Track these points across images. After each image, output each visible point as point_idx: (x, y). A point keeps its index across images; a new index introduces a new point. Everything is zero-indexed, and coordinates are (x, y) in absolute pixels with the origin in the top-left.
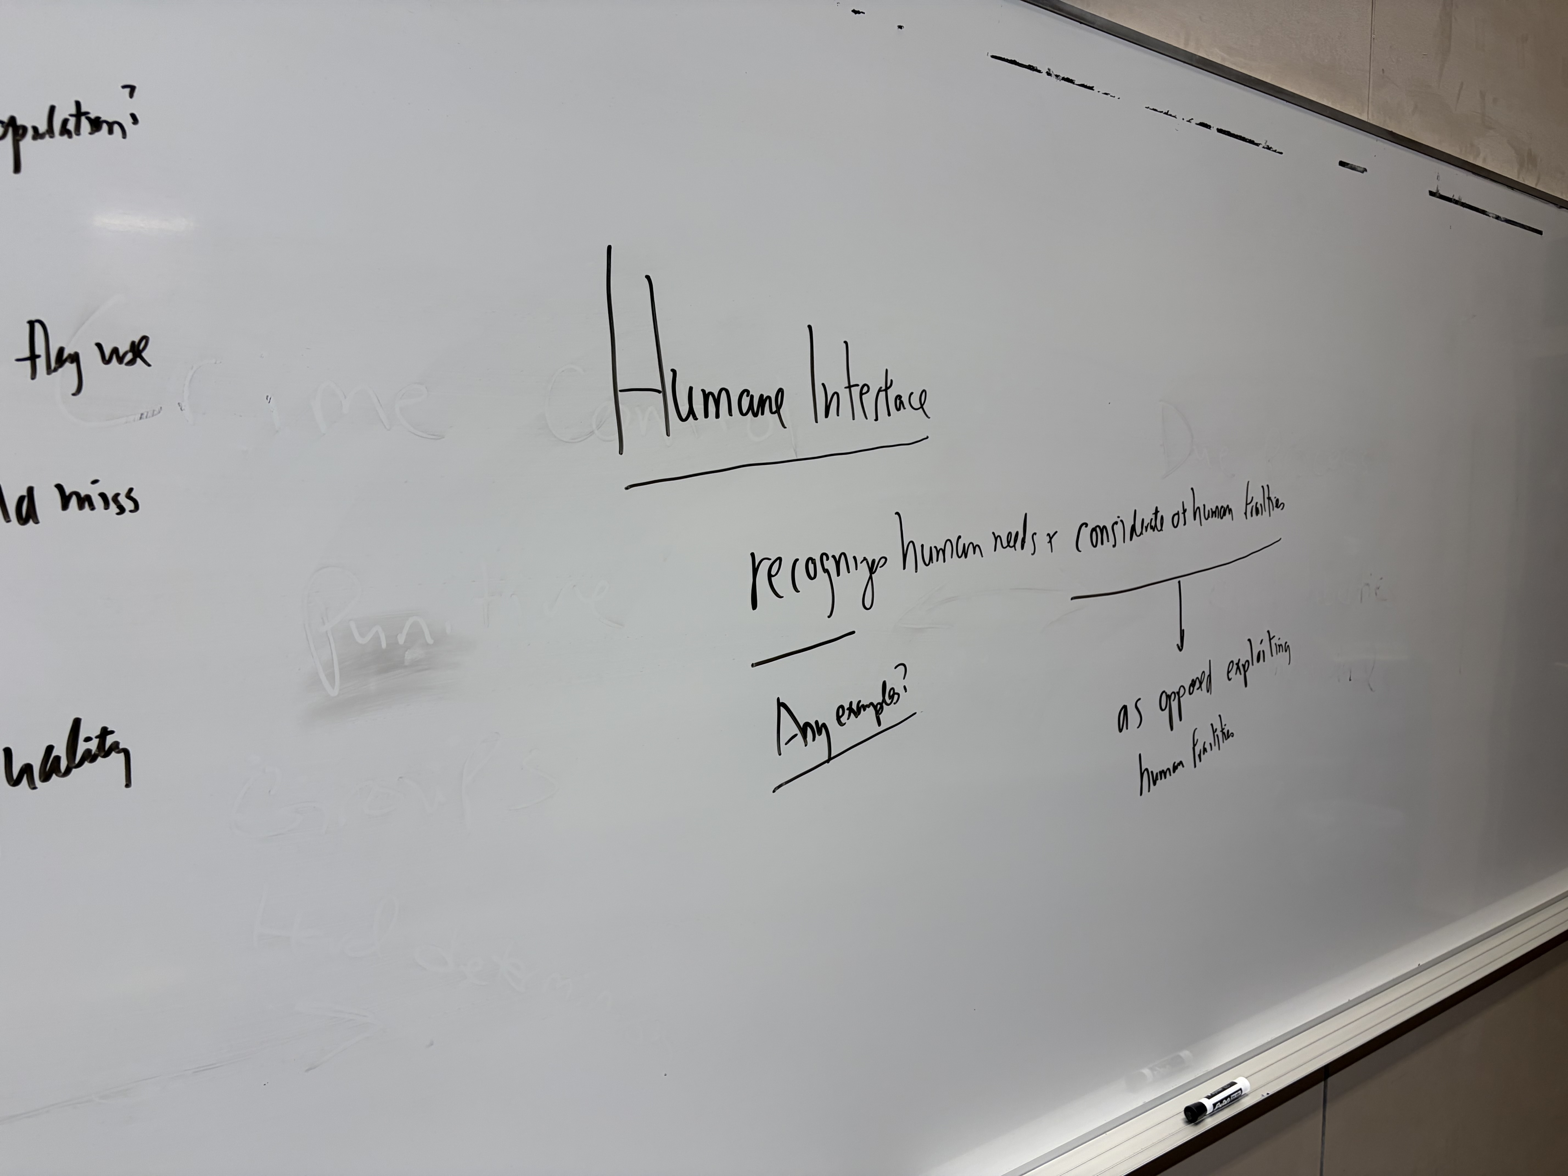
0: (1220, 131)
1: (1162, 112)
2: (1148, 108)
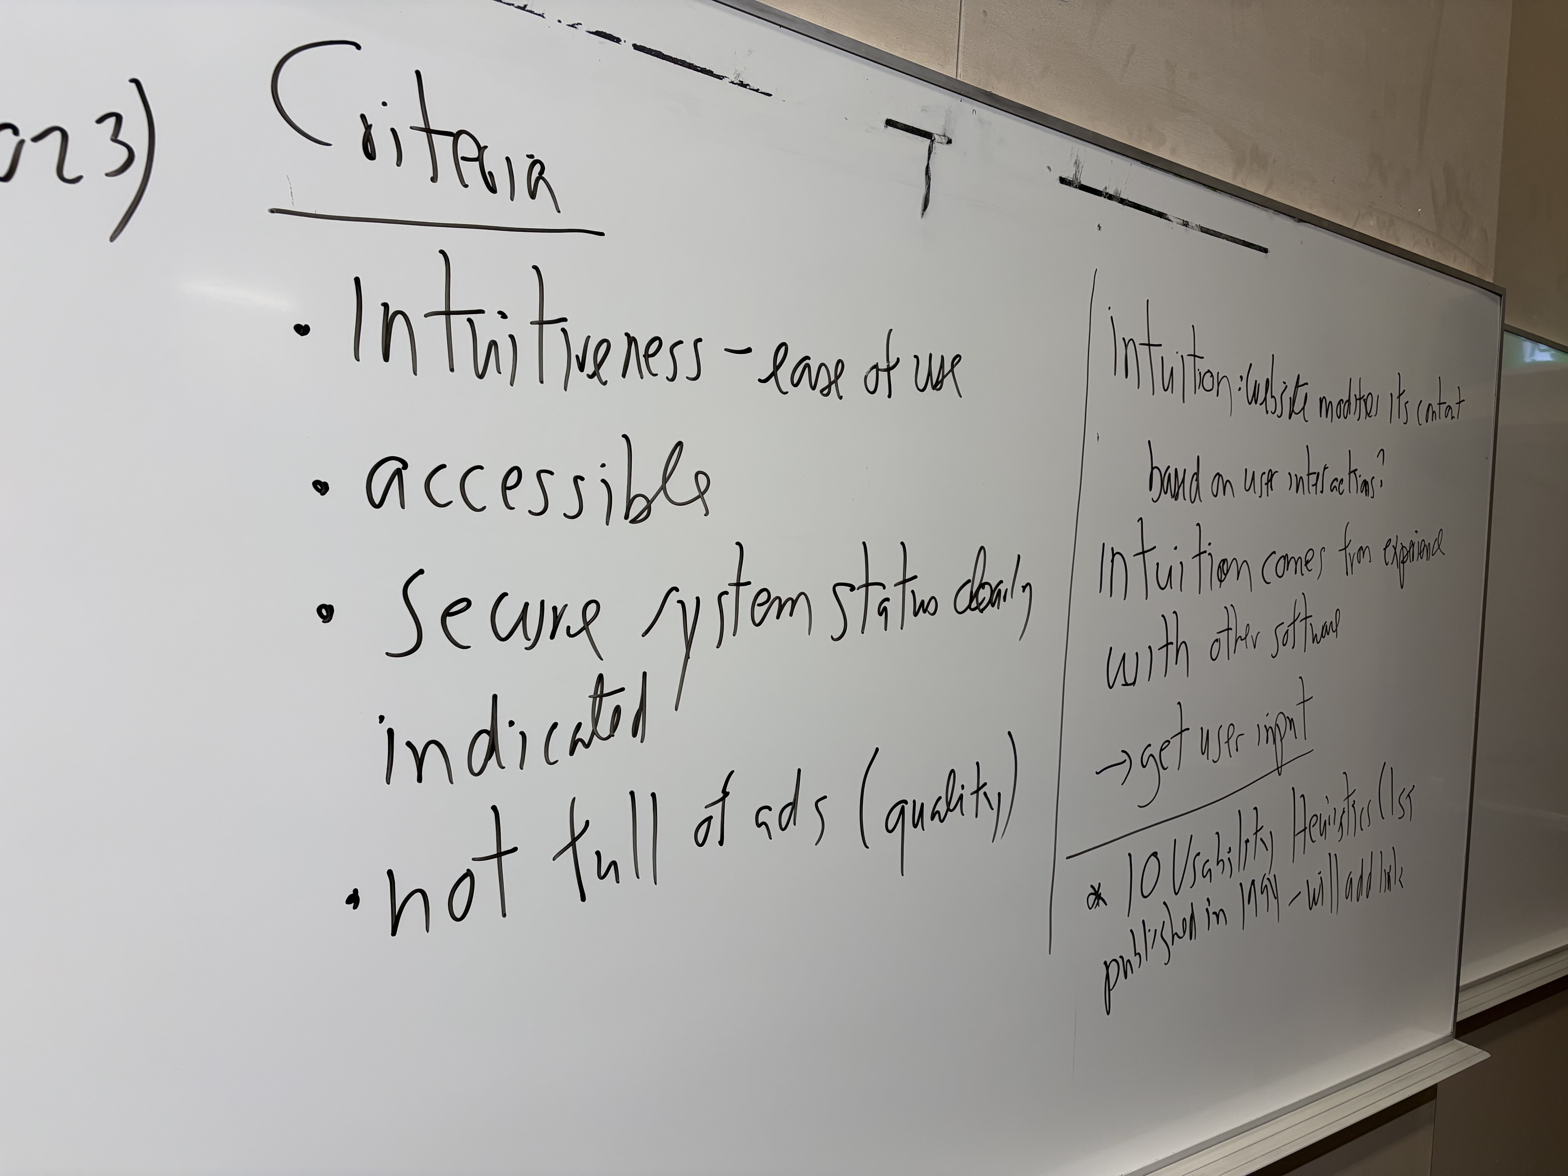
0: (636, 47)
1: (513, 5)
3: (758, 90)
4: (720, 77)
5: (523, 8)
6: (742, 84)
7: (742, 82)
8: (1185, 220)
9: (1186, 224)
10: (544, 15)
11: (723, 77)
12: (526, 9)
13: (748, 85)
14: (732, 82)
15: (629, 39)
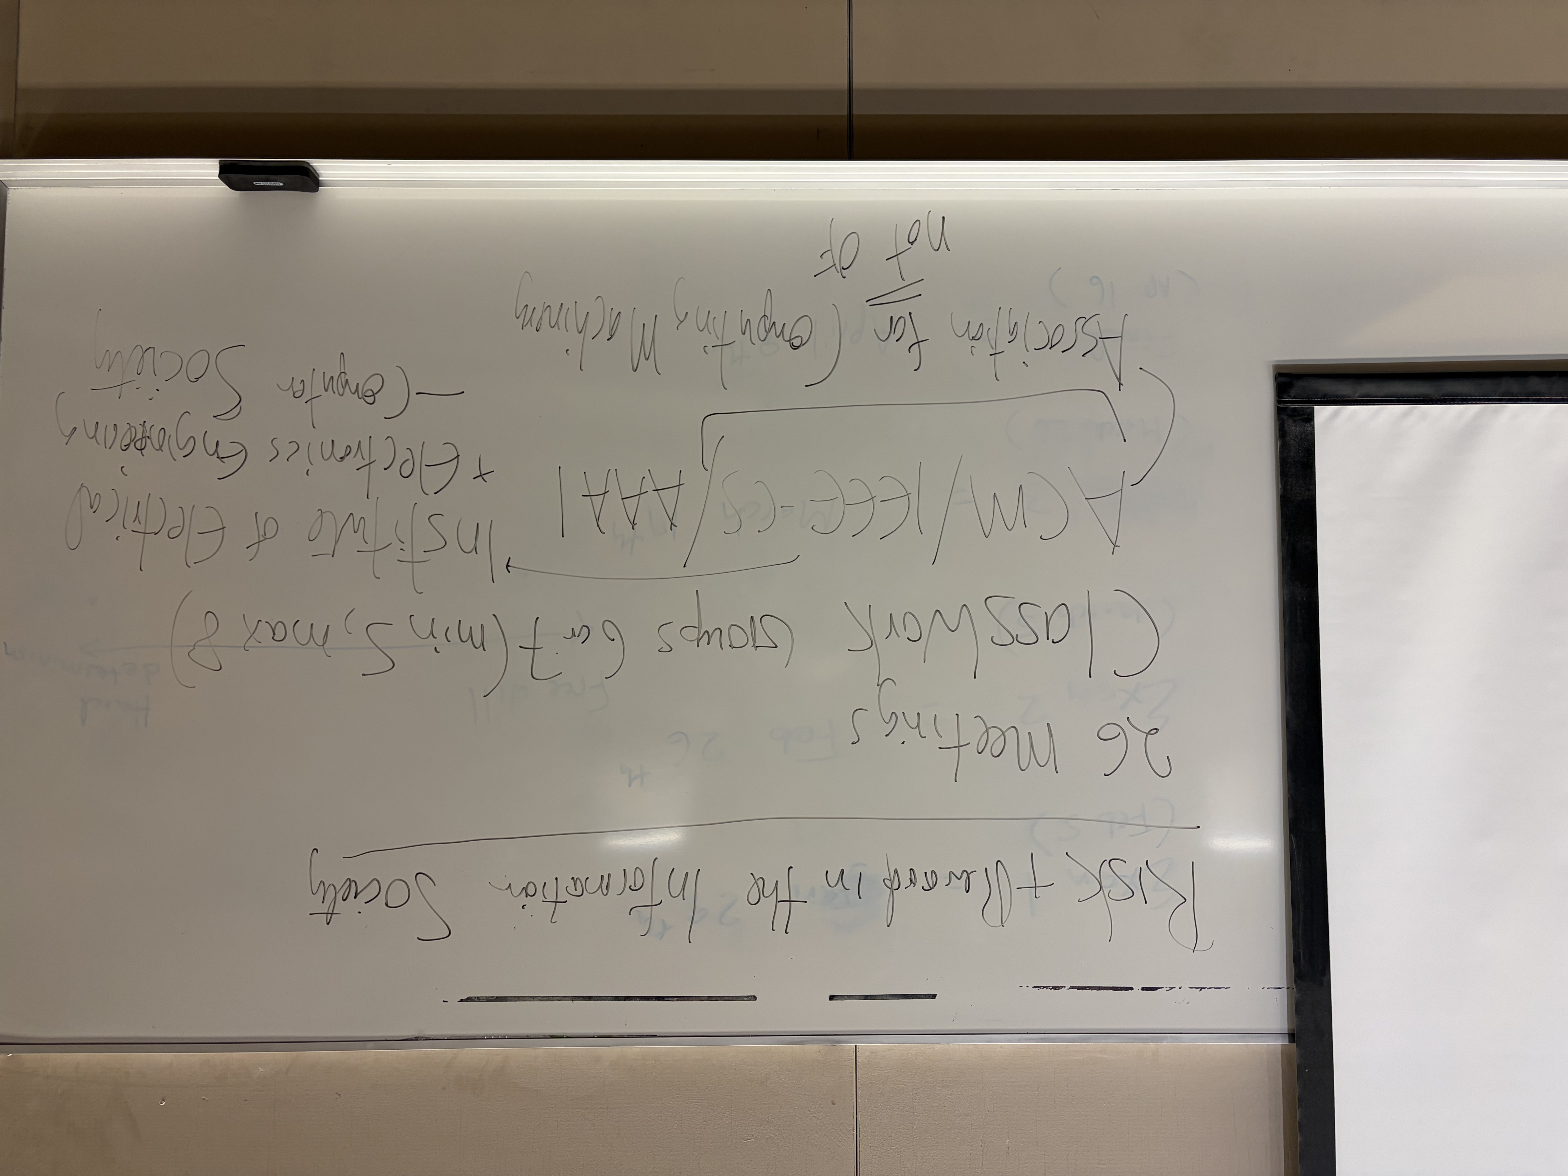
0: (1131, 989)
1: (1208, 988)
2: (1227, 988)
7: (1056, 990)
10: (1189, 989)
14: (1063, 987)
15: (1137, 992)
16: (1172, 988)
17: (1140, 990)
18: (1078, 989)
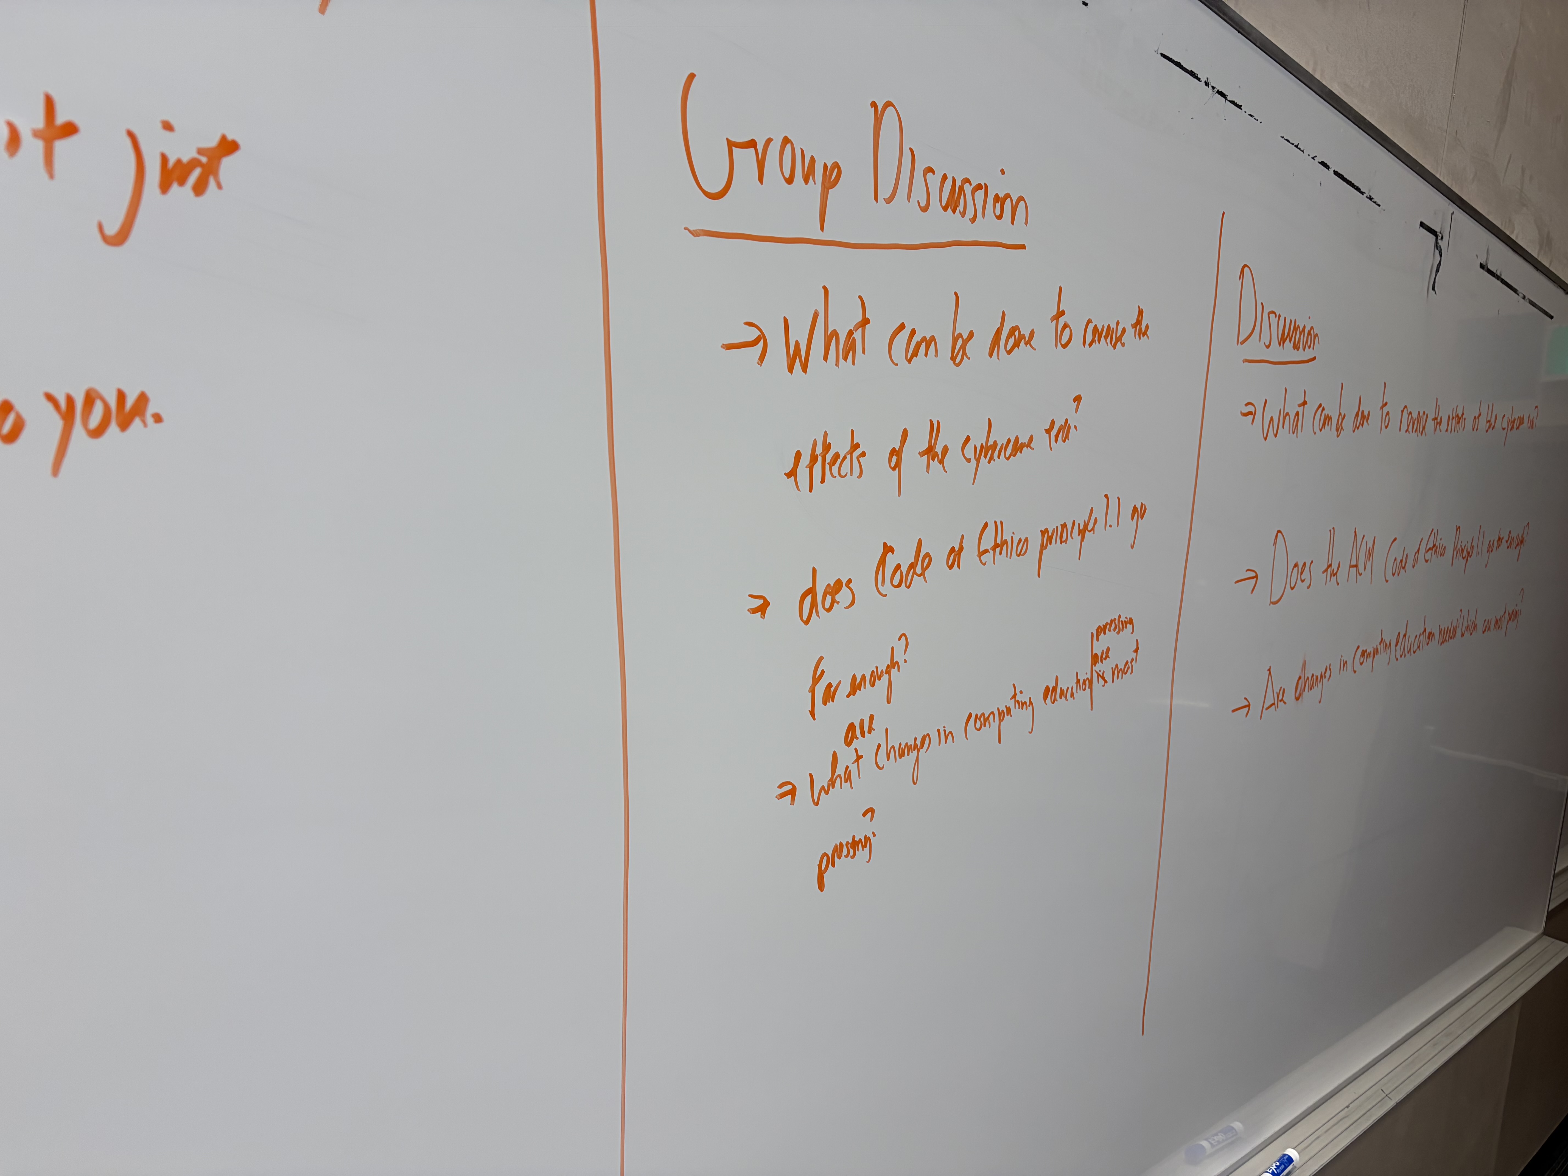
0: (1336, 173)
1: (1293, 144)
2: (1283, 137)
3: (1376, 202)
4: (1362, 193)
5: (1297, 146)
6: (1370, 198)
7: (1370, 196)
8: (1525, 294)
9: (1524, 298)
10: (1304, 151)
11: (1364, 193)
12: (1299, 147)
13: (1372, 198)
14: (1367, 197)
15: (1333, 167)
16: (1313, 158)
17: (1330, 167)
18: (1360, 189)
